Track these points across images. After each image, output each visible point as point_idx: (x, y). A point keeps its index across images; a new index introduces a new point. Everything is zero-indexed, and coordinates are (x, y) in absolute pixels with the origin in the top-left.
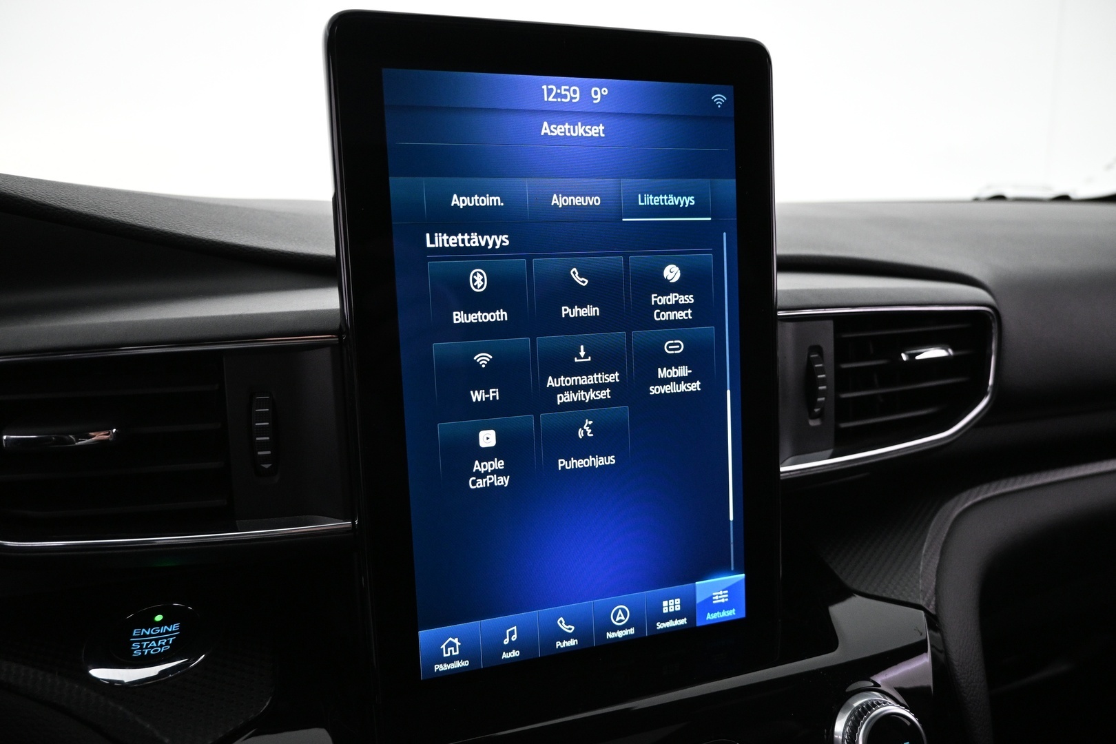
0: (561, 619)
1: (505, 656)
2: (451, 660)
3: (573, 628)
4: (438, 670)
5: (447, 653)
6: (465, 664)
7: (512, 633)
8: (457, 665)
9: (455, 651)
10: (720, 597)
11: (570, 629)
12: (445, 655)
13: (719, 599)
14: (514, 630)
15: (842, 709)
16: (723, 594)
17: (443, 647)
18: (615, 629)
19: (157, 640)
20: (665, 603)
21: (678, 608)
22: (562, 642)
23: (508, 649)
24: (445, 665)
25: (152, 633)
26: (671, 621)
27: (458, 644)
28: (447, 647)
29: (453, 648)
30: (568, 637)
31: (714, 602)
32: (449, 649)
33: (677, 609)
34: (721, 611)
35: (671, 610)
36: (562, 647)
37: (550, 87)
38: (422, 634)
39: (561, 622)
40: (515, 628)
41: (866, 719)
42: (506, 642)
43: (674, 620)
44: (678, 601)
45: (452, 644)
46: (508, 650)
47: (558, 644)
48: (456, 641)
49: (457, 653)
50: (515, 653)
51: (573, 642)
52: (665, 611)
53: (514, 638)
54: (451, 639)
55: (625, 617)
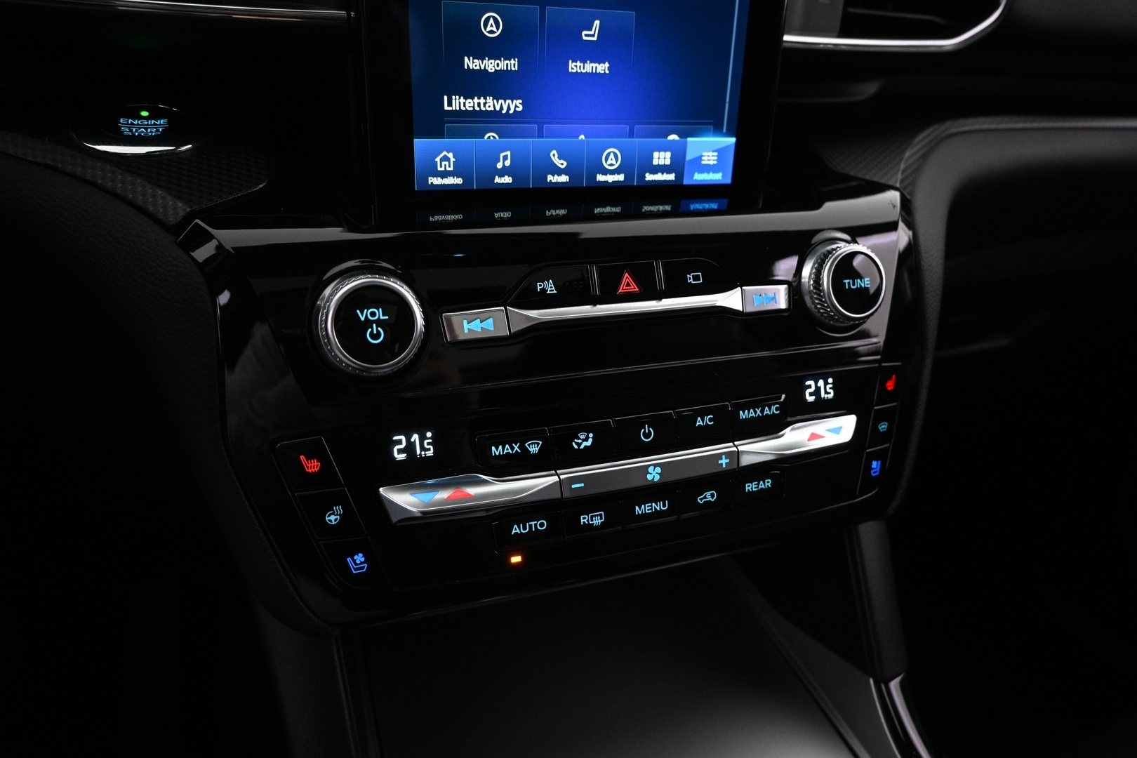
0: (554, 152)
1: (497, 180)
2: (444, 174)
3: (565, 164)
4: (432, 183)
5: (441, 167)
6: (458, 181)
7: (505, 158)
8: (451, 181)
9: (450, 166)
10: (709, 158)
11: (562, 164)
12: (439, 169)
13: (708, 160)
14: (507, 155)
15: (809, 257)
16: (713, 156)
17: (438, 159)
18: (606, 172)
20: (656, 154)
21: (668, 162)
22: (553, 175)
23: (502, 173)
24: (439, 179)
25: (139, 122)
26: (660, 174)
27: (452, 159)
28: (442, 160)
29: (447, 163)
30: (559, 172)
31: (703, 162)
32: (444, 163)
33: (666, 164)
34: (708, 173)
35: (660, 164)
36: (553, 181)
38: (418, 142)
39: (554, 155)
40: (508, 153)
41: (831, 258)
42: (499, 166)
43: (663, 174)
44: (668, 154)
45: (446, 159)
46: (501, 176)
47: (550, 178)
48: (450, 155)
49: (451, 169)
50: (507, 180)
51: (564, 178)
52: (655, 162)
53: (508, 163)
54: (445, 153)
55: (617, 161)
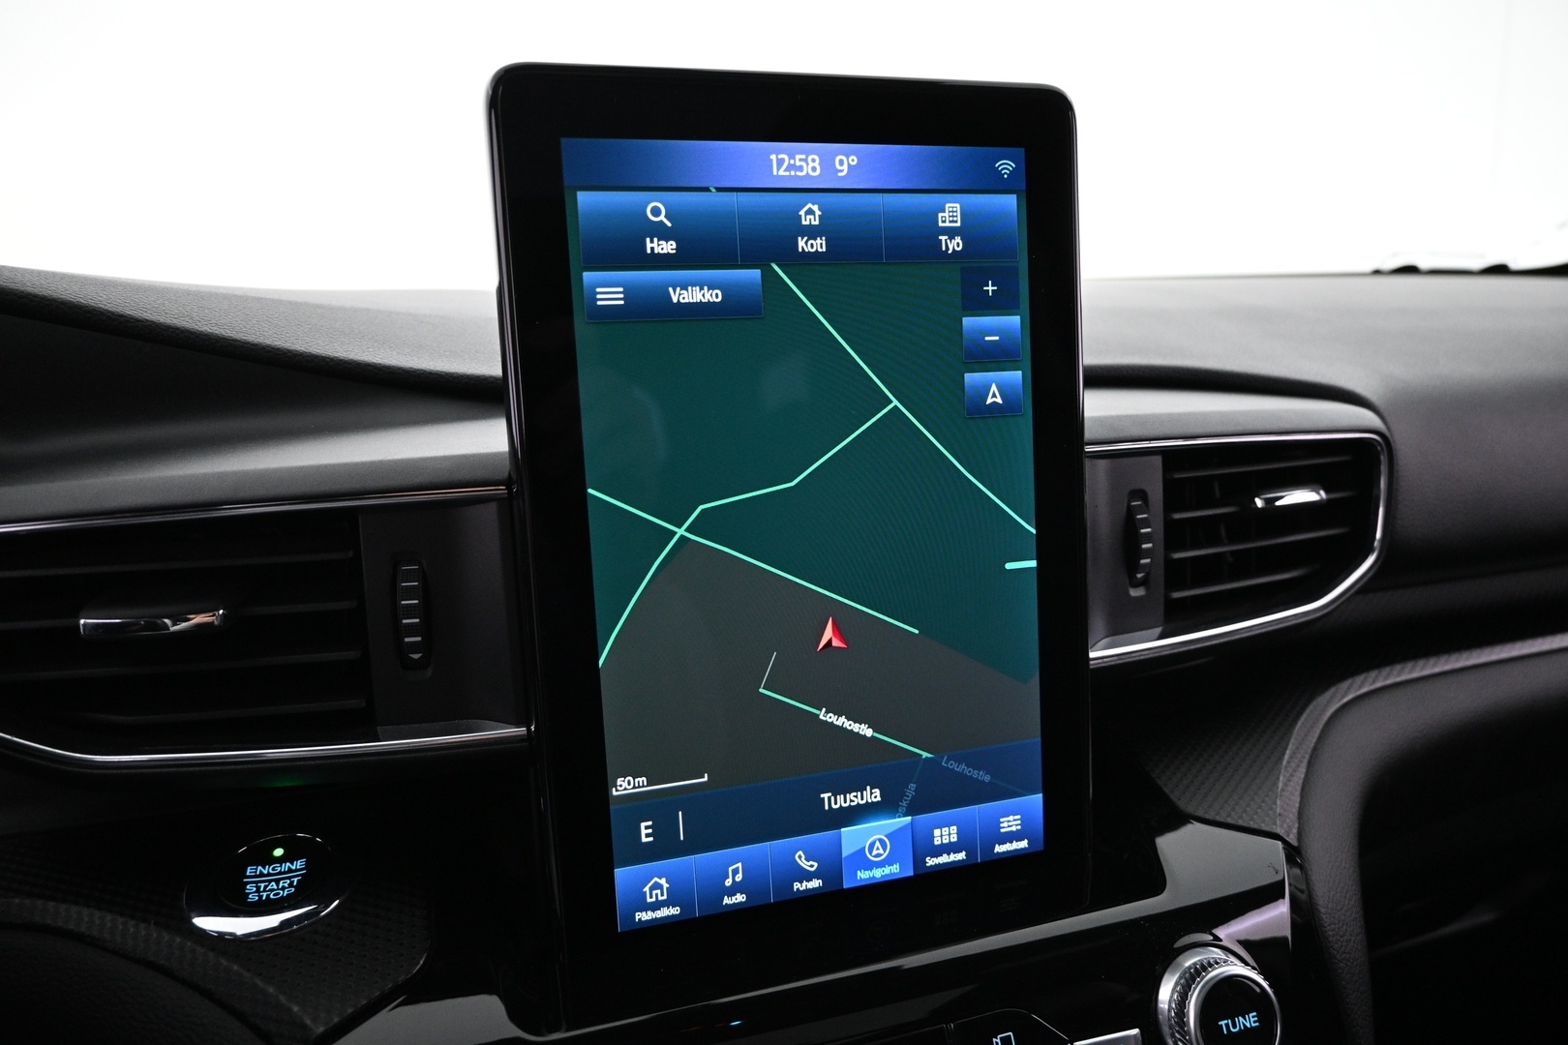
0: (800, 853)
1: (727, 901)
2: (656, 906)
3: (816, 865)
4: (640, 919)
5: (651, 897)
6: (675, 911)
7: (736, 871)
8: (664, 912)
9: (662, 895)
10: (1010, 824)
11: (812, 866)
12: (649, 900)
13: (1009, 826)
14: (738, 868)
15: (1169, 970)
16: (1015, 820)
17: (647, 889)
18: (870, 865)
19: (277, 881)
20: (937, 832)
21: (954, 838)
22: (801, 882)
23: (731, 892)
24: (649, 913)
25: (271, 871)
26: (945, 855)
27: (666, 885)
28: (652, 889)
29: (659, 891)
30: (809, 877)
31: (1002, 830)
32: (654, 892)
33: (952, 840)
34: (1011, 842)
35: (944, 842)
36: (801, 889)
37: (780, 156)
38: (618, 872)
39: (800, 857)
40: (740, 865)
41: (1199, 983)
42: (728, 882)
43: (949, 854)
44: (954, 829)
45: (657, 886)
46: (731, 894)
47: (797, 886)
48: (663, 881)
49: (665, 897)
50: (740, 898)
51: (815, 883)
52: (937, 842)
53: (739, 877)
54: (656, 879)
55: (885, 850)
